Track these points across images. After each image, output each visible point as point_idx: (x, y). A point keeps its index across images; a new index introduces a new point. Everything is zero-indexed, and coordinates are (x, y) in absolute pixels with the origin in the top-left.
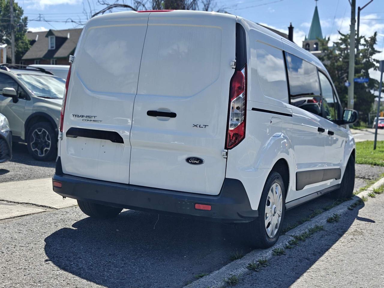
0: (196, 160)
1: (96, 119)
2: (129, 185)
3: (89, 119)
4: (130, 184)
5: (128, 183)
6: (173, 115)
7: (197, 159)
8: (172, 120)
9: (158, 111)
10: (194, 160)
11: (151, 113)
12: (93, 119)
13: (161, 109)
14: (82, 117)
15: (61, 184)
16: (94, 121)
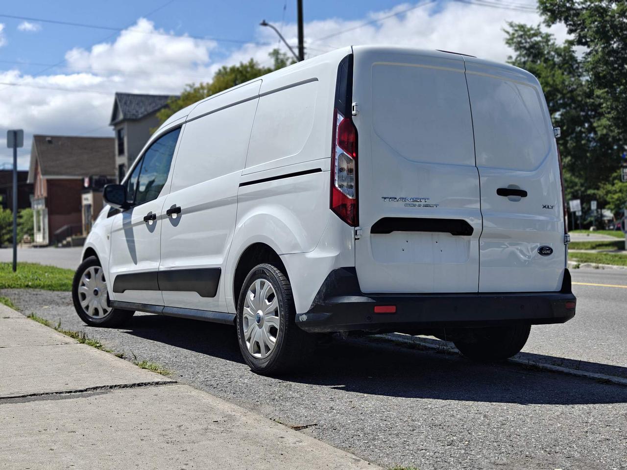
1: (427, 202)
3: (417, 203)
4: (479, 291)
5: (477, 292)
7: (549, 248)
9: (508, 188)
11: (501, 192)
12: (423, 203)
13: (510, 186)
15: (395, 307)
16: (426, 206)
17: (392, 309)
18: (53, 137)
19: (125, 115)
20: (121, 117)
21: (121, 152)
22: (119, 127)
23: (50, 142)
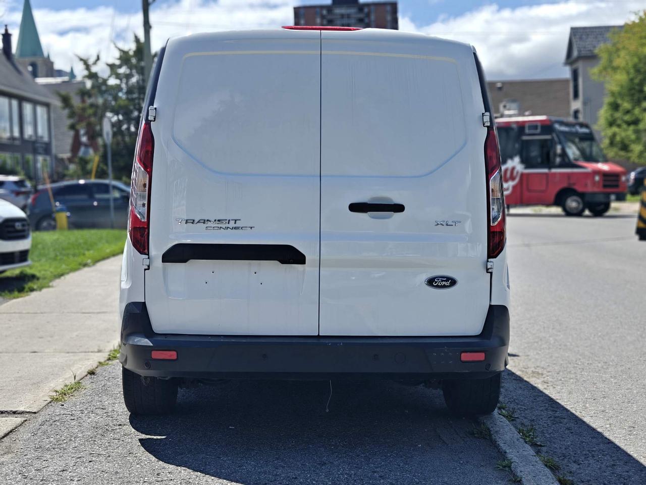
0: (444, 281)
1: (238, 224)
2: (319, 337)
3: (224, 226)
4: (320, 334)
5: (317, 334)
6: (399, 208)
7: (448, 279)
8: (397, 216)
9: (369, 203)
10: (442, 281)
11: (356, 207)
12: (232, 224)
13: (374, 199)
14: (204, 223)
15: (175, 353)
16: (235, 228)
17: (172, 355)
18: (504, 83)
19: (579, 51)
20: (575, 54)
21: (576, 95)
22: (575, 66)
23: (500, 89)
